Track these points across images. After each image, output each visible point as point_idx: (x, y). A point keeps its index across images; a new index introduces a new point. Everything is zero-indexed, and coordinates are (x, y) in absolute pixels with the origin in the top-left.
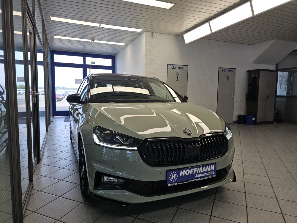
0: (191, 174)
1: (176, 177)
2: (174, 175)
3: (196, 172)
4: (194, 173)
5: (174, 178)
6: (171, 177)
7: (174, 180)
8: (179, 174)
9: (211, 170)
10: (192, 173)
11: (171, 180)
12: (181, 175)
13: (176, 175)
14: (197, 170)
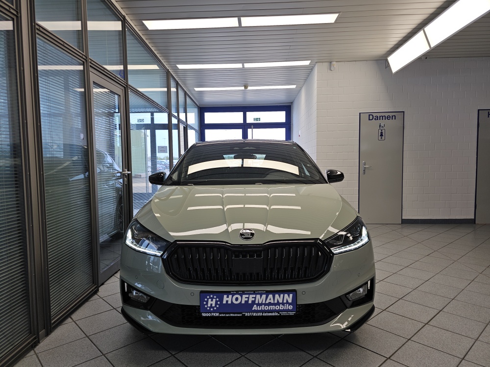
0: (243, 302)
1: (216, 303)
2: (212, 301)
3: (253, 302)
4: (250, 302)
5: (213, 305)
6: (207, 302)
7: (213, 308)
8: (221, 300)
9: (285, 301)
10: (247, 302)
11: (208, 307)
12: (224, 302)
13: (216, 302)
14: (255, 298)
